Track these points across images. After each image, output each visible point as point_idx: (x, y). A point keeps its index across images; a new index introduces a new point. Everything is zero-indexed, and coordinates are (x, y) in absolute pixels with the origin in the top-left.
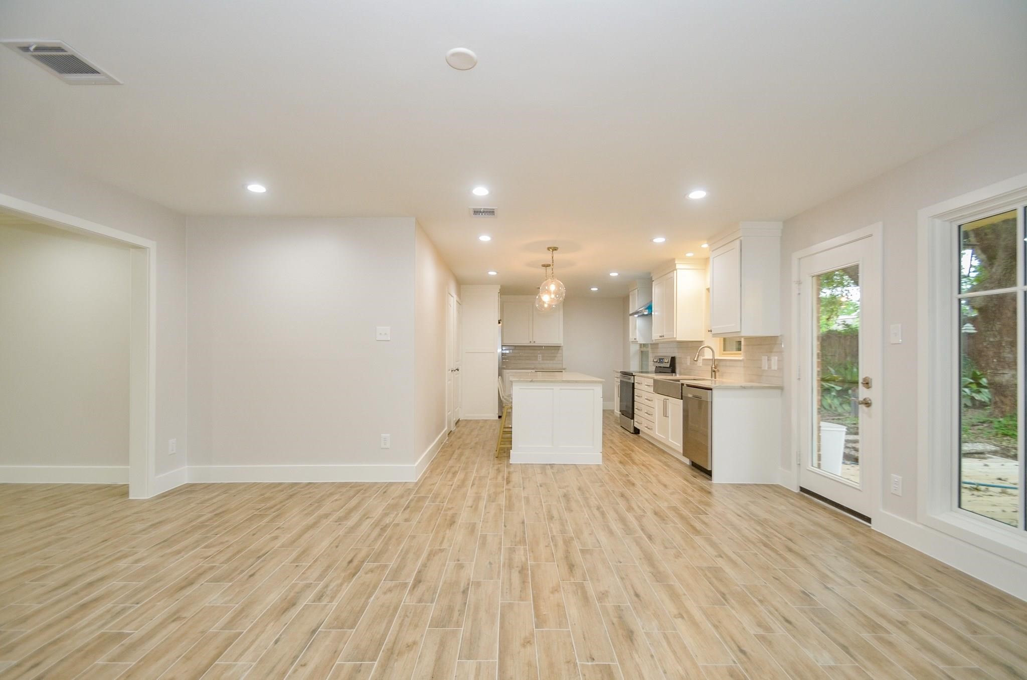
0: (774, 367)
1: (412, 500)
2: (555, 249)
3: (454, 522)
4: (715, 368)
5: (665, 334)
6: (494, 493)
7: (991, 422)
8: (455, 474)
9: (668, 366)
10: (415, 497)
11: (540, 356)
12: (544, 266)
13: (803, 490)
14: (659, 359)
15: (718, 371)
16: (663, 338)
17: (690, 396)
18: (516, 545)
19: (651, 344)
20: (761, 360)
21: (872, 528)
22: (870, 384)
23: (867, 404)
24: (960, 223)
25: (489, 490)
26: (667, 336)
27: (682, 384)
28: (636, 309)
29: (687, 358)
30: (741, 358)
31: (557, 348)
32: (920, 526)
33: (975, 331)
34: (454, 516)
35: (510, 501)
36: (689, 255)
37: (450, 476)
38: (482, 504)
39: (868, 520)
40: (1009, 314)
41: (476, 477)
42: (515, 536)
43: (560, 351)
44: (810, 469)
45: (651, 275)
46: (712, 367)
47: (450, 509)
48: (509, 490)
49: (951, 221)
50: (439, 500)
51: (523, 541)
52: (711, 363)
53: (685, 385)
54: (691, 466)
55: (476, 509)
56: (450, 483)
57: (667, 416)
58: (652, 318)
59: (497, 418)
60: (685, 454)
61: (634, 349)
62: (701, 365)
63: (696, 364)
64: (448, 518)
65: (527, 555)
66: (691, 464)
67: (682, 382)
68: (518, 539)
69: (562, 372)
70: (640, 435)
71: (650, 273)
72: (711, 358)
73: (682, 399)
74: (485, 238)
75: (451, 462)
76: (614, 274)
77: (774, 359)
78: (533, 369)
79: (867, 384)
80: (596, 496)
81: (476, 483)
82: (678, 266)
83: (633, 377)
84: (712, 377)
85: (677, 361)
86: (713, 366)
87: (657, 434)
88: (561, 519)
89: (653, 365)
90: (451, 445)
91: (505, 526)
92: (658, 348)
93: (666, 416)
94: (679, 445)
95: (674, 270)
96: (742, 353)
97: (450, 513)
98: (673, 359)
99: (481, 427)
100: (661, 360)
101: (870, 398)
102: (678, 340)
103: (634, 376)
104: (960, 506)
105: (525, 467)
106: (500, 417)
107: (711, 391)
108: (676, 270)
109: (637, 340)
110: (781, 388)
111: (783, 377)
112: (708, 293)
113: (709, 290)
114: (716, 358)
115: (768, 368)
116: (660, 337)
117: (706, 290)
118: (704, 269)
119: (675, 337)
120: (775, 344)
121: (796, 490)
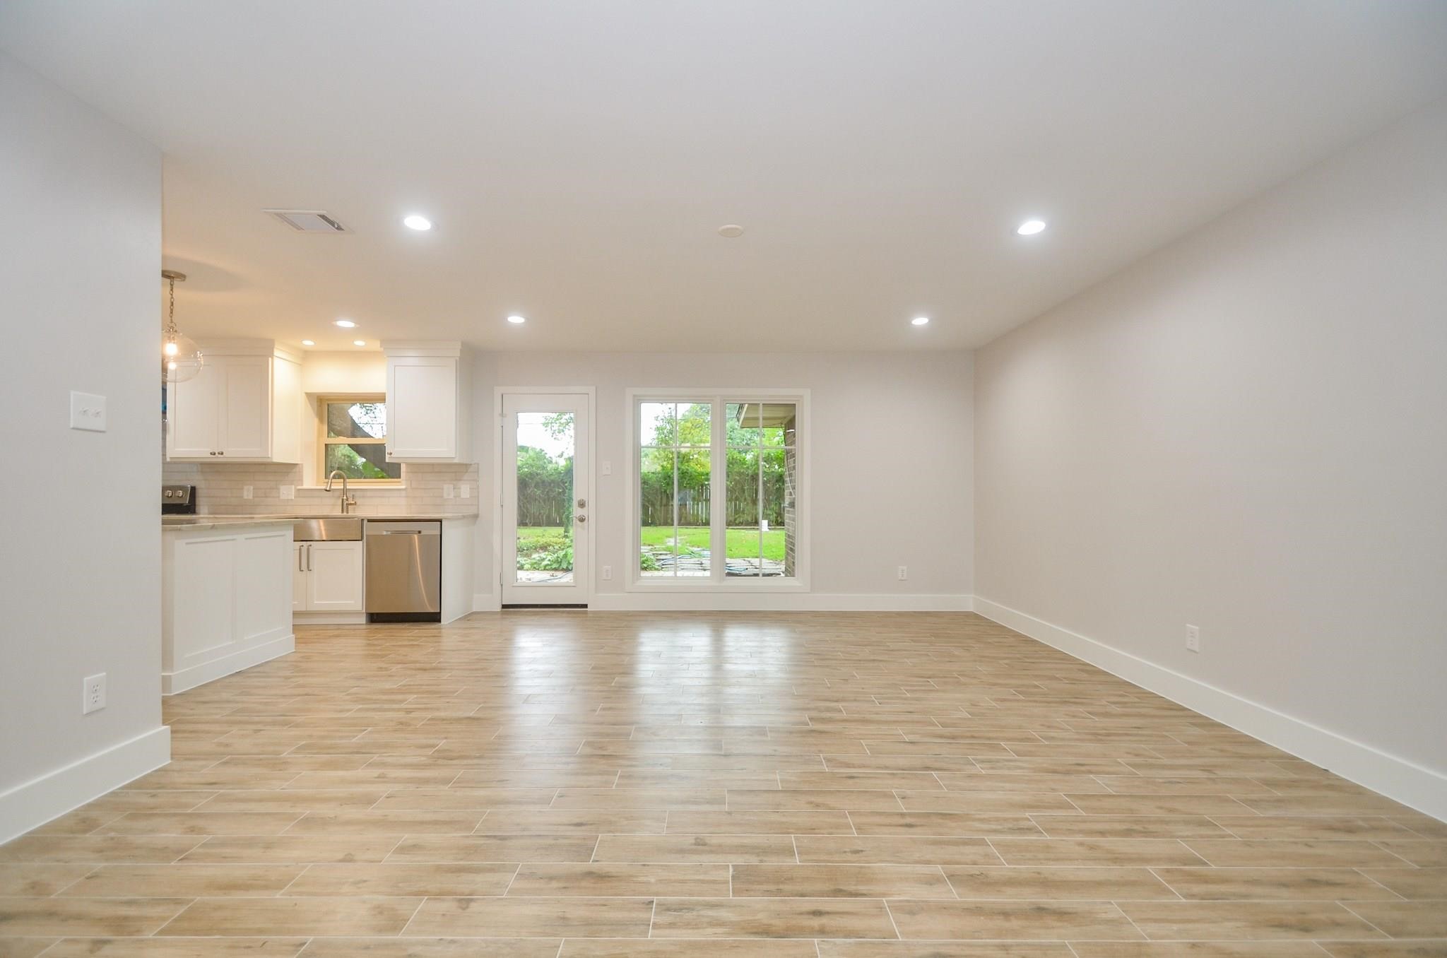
0: (465, 494)
4: (348, 499)
5: (228, 450)
9: (187, 502)
13: (505, 606)
15: (356, 503)
16: (220, 455)
17: (385, 533)
20: (443, 489)
22: (585, 504)
23: (581, 520)
26: (236, 454)
27: (362, 520)
29: (243, 488)
30: (403, 487)
32: (625, 594)
39: (586, 606)
44: (517, 585)
46: (343, 499)
53: (366, 521)
54: (367, 623)
57: (308, 569)
62: (292, 497)
66: (369, 619)
72: (341, 487)
73: (362, 539)
77: (465, 487)
79: (582, 505)
82: (277, 353)
86: (345, 498)
93: (306, 570)
95: (270, 356)
96: (403, 482)
98: (193, 491)
101: (583, 514)
107: (439, 523)
110: (476, 516)
111: (478, 505)
112: (307, 401)
113: (309, 395)
114: (348, 487)
115: (454, 497)
116: (211, 454)
117: (304, 395)
118: (300, 365)
119: (270, 456)
120: (466, 472)
121: (499, 609)
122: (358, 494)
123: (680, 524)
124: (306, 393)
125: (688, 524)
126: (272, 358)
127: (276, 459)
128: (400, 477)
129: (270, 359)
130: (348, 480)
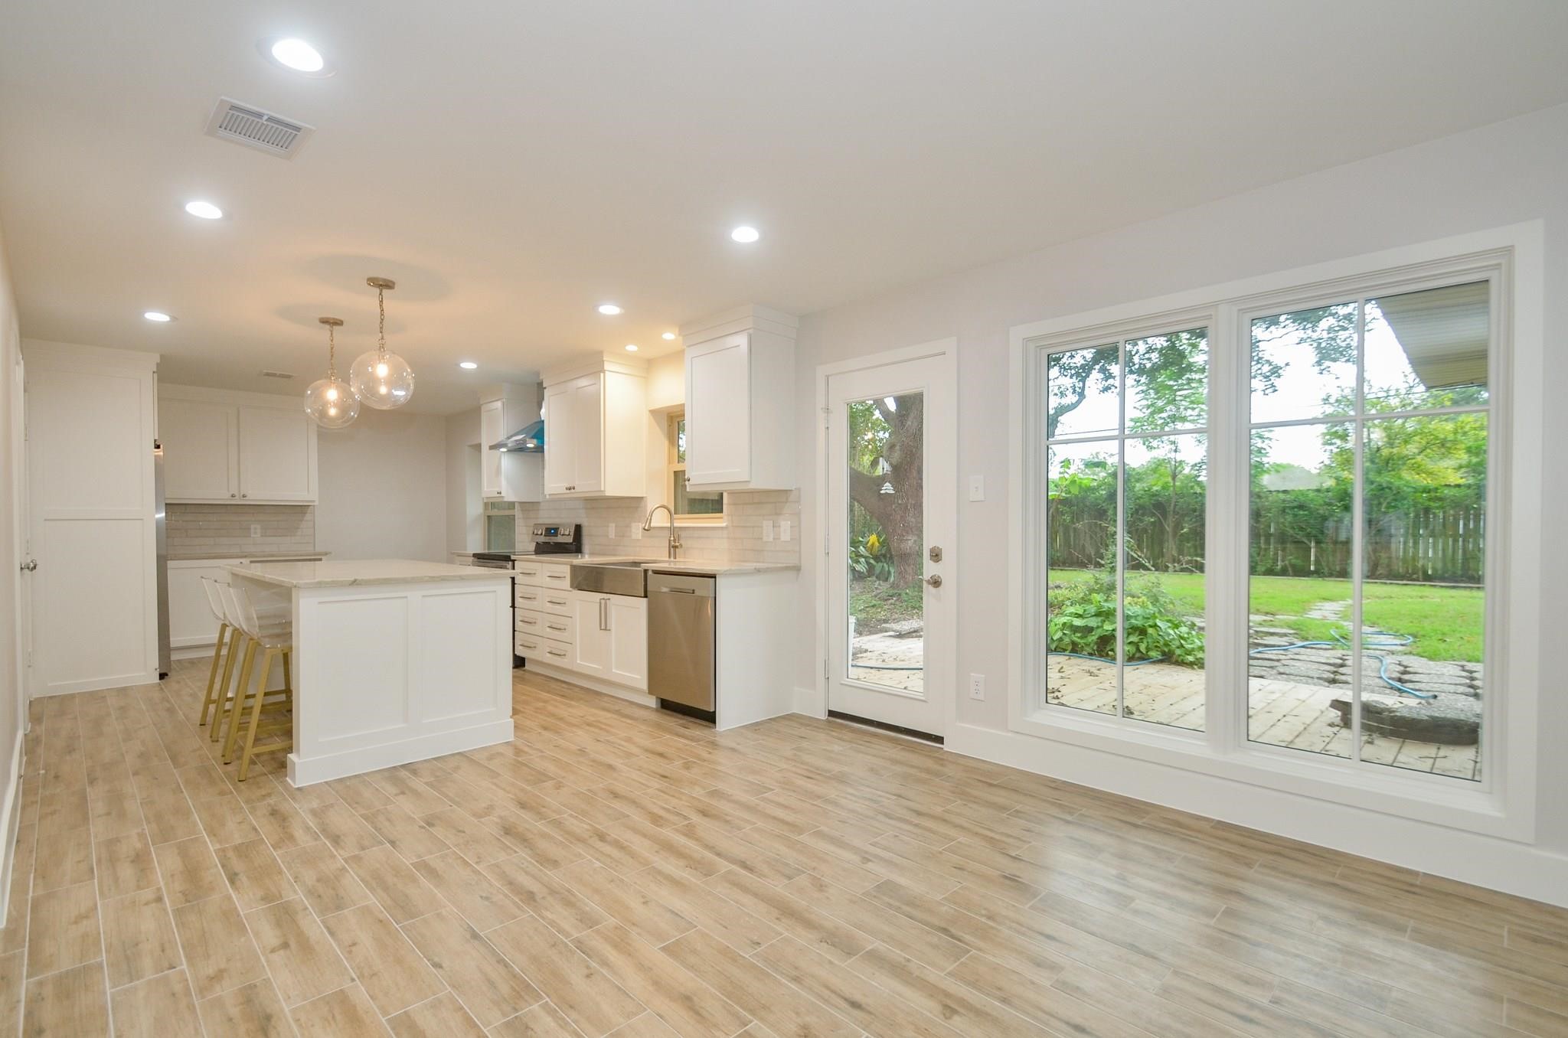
0: (786, 535)
1: (35, 1001)
2: (385, 285)
3: (268, 1018)
4: (675, 541)
5: (576, 484)
6: (318, 880)
7: (900, 595)
8: (140, 860)
9: (571, 541)
10: (40, 984)
11: (258, 527)
12: (324, 321)
13: (832, 714)
14: (547, 529)
15: (681, 545)
16: (572, 491)
17: (665, 590)
18: (516, 1010)
19: (520, 503)
20: (762, 527)
21: (945, 749)
22: (939, 557)
23: (936, 583)
24: (1050, 351)
25: (296, 879)
26: (584, 488)
27: (646, 571)
28: (500, 440)
29: (608, 526)
30: (724, 525)
31: (299, 509)
32: (1010, 734)
33: (893, 492)
34: (248, 996)
35: (386, 889)
36: (632, 348)
37: (127, 872)
38: (313, 925)
39: (939, 740)
40: (915, 474)
41: (222, 853)
42: (491, 984)
43: (308, 517)
44: (846, 683)
45: (541, 378)
46: (670, 541)
47: (218, 976)
48: (357, 859)
49: (1042, 347)
50: (147, 963)
51: (522, 991)
52: (667, 533)
53: (650, 573)
54: (660, 709)
55: (306, 947)
56: (148, 894)
57: (608, 628)
58: (543, 456)
59: (156, 680)
60: (651, 691)
61: (474, 510)
62: (640, 537)
63: (630, 536)
64: (235, 1011)
65: (567, 1023)
66: (660, 705)
67: (644, 566)
68: (505, 989)
69: (320, 560)
70: (526, 667)
71: (538, 374)
72: (669, 525)
73: (646, 596)
74: (204, 209)
75: (98, 830)
76: (469, 366)
77: (785, 525)
78: (245, 557)
79: (936, 556)
80: (570, 812)
81: (238, 865)
82: (607, 366)
83: (510, 563)
84: (670, 557)
85: (585, 532)
86: (672, 539)
87: (581, 661)
88: (553, 892)
89: (532, 540)
90: (56, 777)
91: (438, 966)
92: (538, 510)
93: (606, 629)
94: (639, 677)
95: (601, 372)
96: (725, 518)
97: (227, 991)
98: (578, 529)
99: (123, 709)
100: (552, 531)
101: (938, 574)
102: (607, 495)
103: (514, 561)
104: (1047, 702)
105: (348, 789)
106: (162, 676)
107: (713, 579)
108: (604, 371)
109: (502, 495)
110: (797, 569)
111: (800, 552)
112: (651, 417)
113: (653, 412)
114: (676, 525)
115: (774, 539)
116: (567, 489)
117: (648, 412)
118: (645, 378)
119: (603, 489)
120: (786, 502)
121: (823, 716)
122: (683, 534)
123: (1373, 573)
124: (650, 411)
125: (1393, 576)
126: (604, 373)
127: (609, 493)
128: (722, 512)
129: (602, 375)
130: (675, 516)
